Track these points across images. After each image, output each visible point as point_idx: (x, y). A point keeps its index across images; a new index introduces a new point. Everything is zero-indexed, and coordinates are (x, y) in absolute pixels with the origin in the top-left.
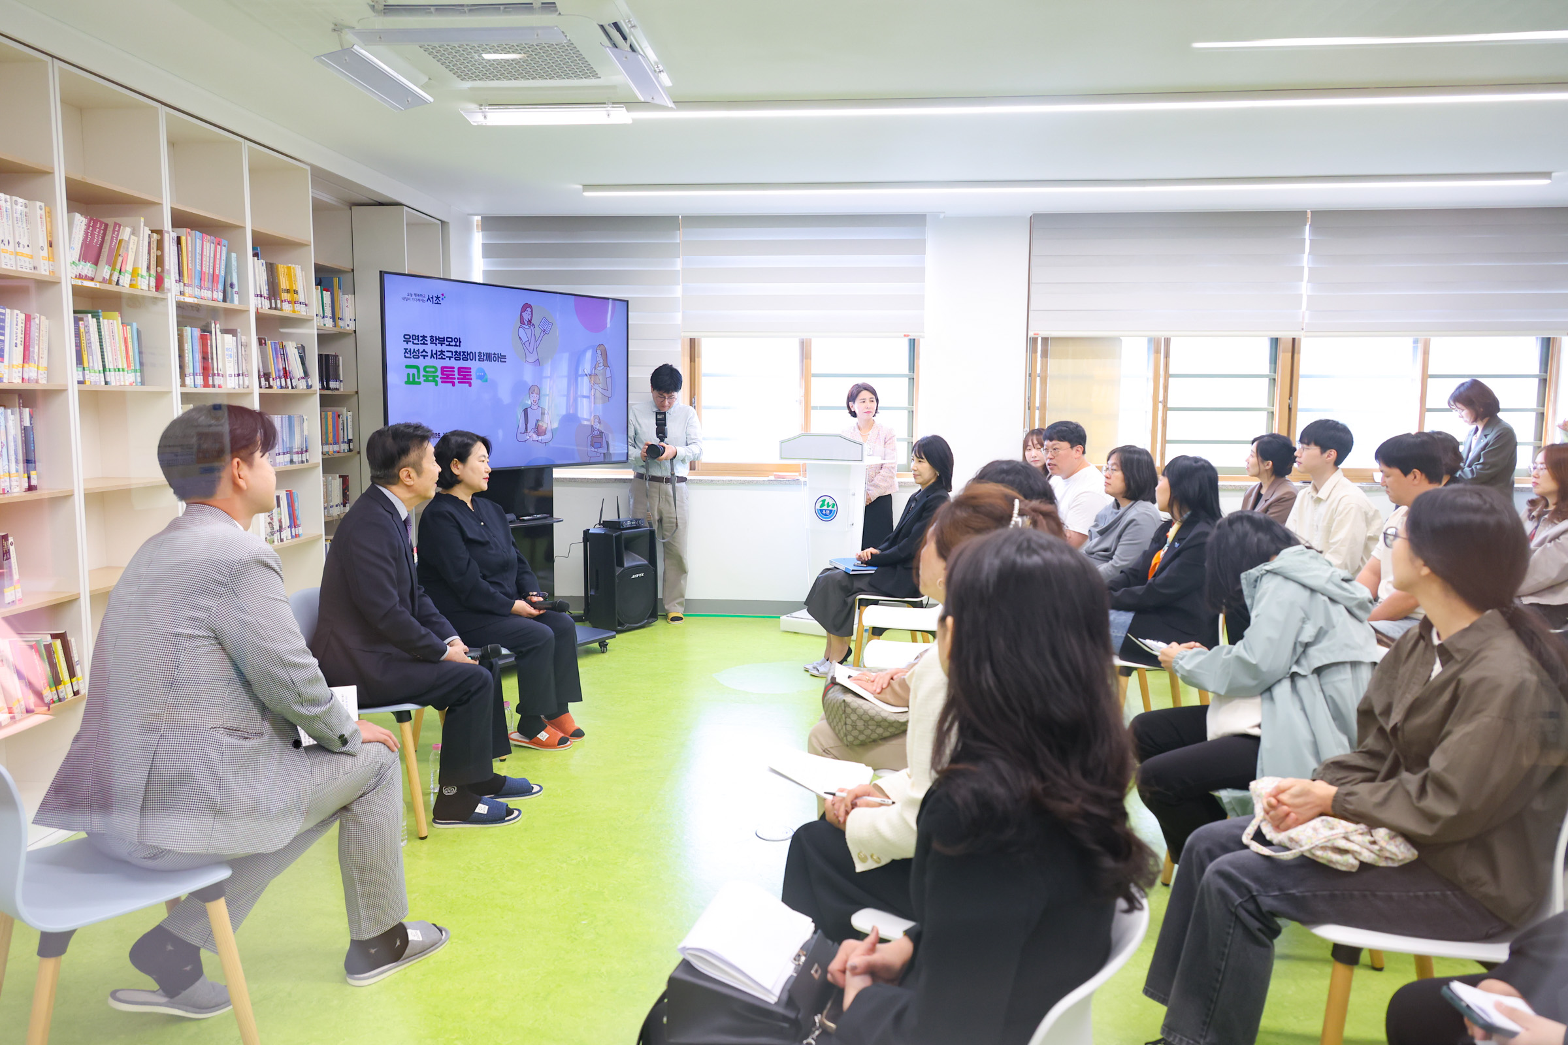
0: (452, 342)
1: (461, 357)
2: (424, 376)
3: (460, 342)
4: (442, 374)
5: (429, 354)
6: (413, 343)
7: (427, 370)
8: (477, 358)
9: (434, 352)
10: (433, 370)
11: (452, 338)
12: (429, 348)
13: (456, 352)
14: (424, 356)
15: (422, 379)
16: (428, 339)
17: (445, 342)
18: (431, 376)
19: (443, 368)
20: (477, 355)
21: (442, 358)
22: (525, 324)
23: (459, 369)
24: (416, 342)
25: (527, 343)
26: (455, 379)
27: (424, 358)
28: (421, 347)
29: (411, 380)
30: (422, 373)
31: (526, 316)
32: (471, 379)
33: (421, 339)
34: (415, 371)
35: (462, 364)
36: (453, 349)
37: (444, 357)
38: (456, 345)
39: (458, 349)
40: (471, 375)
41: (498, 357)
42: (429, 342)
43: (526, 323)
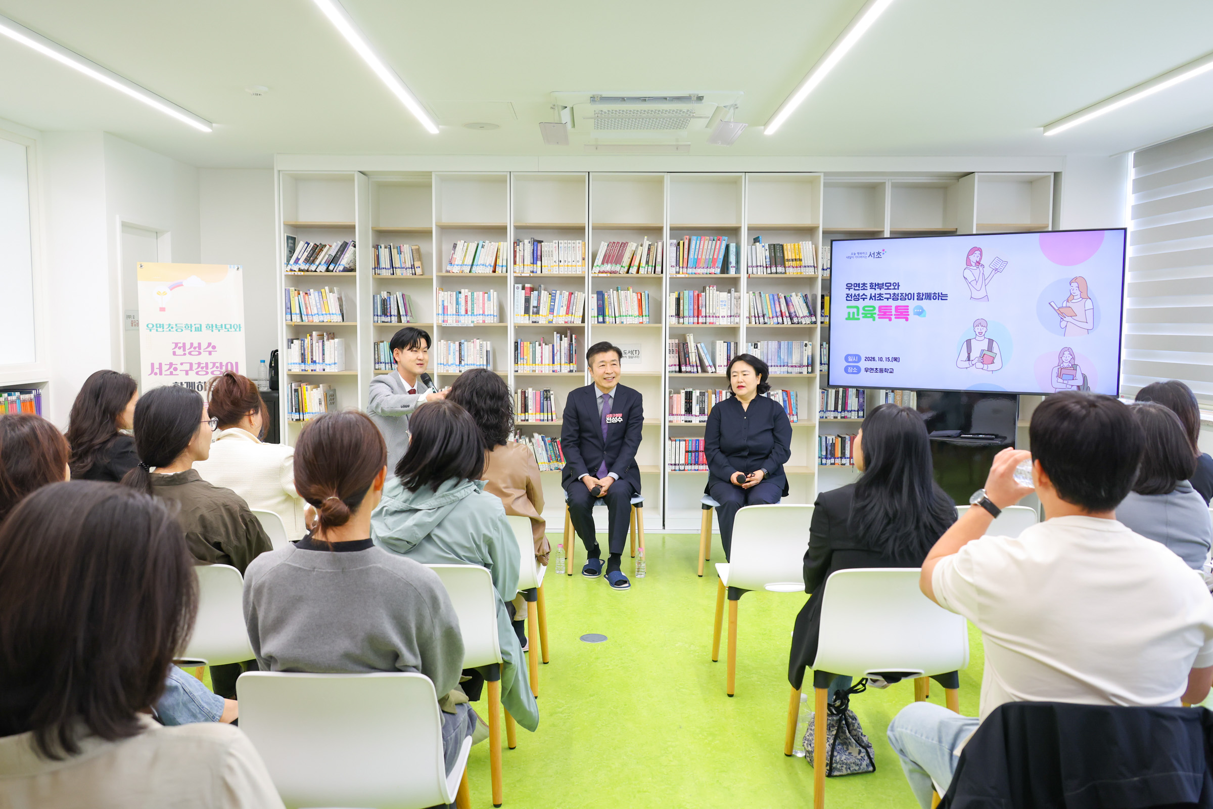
0: (890, 286)
1: (899, 298)
2: (862, 314)
3: (899, 286)
4: (880, 311)
5: (869, 297)
6: (854, 289)
7: (866, 309)
8: (916, 297)
9: (873, 295)
10: (872, 309)
11: (890, 283)
12: (870, 291)
13: (894, 294)
14: (864, 299)
15: (861, 316)
16: (868, 285)
17: (884, 287)
18: (869, 314)
19: (880, 307)
20: (916, 295)
21: (880, 299)
22: (972, 265)
23: (897, 307)
24: (857, 288)
25: (974, 283)
26: (892, 315)
27: (864, 300)
28: (861, 292)
29: (851, 317)
30: (861, 311)
31: (974, 258)
32: (908, 315)
33: (861, 286)
34: (855, 310)
35: (900, 303)
36: (892, 292)
37: (882, 298)
38: (894, 289)
39: (896, 292)
40: (908, 312)
41: (939, 296)
42: (869, 287)
43: (974, 264)
